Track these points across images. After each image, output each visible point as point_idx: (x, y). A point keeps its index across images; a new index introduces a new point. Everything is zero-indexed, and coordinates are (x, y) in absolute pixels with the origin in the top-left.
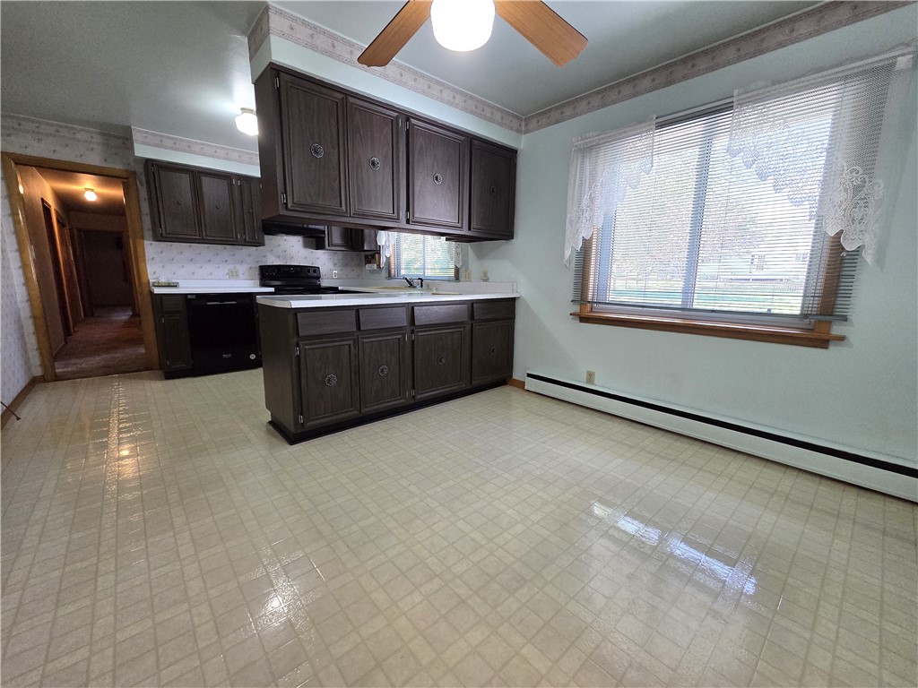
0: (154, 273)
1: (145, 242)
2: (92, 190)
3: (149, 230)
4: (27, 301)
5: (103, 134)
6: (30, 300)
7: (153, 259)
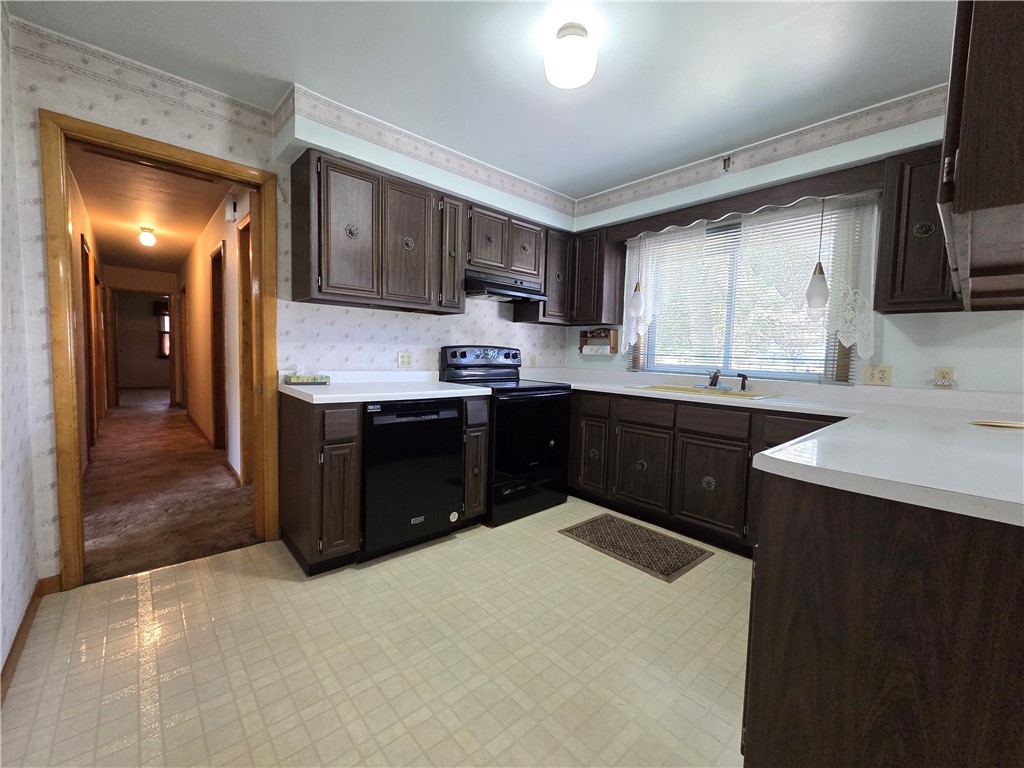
0: (287, 359)
1: (279, 301)
2: (151, 231)
3: (287, 280)
4: (49, 417)
5: (232, 103)
6: (56, 416)
7: (287, 333)
